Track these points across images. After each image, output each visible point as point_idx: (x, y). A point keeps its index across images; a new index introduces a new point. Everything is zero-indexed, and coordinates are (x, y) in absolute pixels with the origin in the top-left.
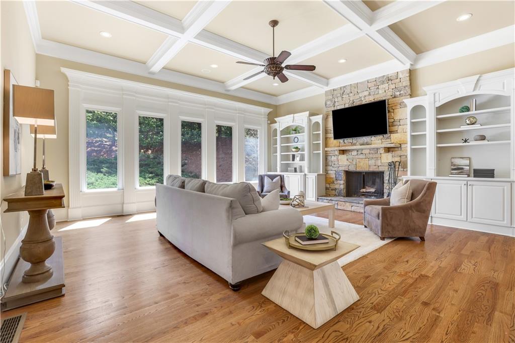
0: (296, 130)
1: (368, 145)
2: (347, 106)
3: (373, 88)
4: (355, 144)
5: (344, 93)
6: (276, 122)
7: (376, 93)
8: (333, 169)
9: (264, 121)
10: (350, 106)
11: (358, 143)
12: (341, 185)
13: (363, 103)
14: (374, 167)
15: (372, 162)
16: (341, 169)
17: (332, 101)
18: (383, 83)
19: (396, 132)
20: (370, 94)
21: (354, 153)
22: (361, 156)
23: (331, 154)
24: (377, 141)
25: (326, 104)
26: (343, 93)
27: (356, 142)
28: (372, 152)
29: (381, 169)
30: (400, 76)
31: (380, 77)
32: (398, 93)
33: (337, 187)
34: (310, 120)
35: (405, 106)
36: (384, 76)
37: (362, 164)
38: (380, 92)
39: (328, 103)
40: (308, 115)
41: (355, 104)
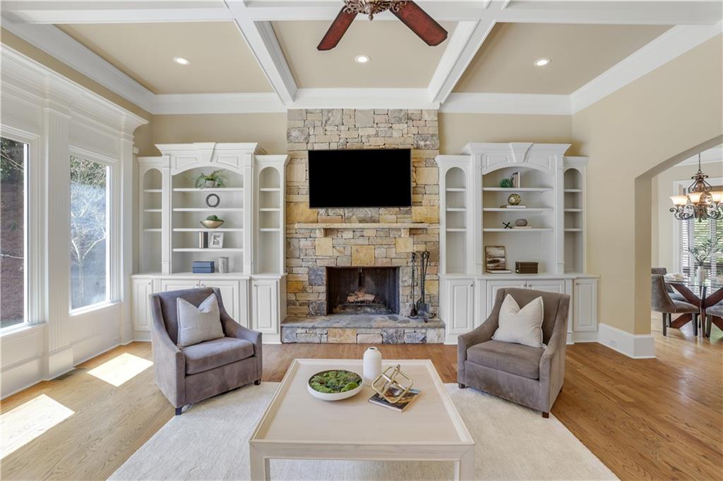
0: (215, 179)
1: (374, 222)
2: (334, 147)
3: (383, 125)
4: (348, 220)
5: (328, 123)
6: (158, 154)
7: (388, 134)
8: (304, 264)
9: (125, 145)
10: (340, 148)
11: (354, 217)
12: (319, 294)
13: (365, 148)
14: (385, 260)
15: (380, 252)
16: (320, 263)
17: (302, 132)
18: (400, 121)
19: (420, 204)
20: (377, 135)
21: (349, 235)
22: (361, 241)
23: (298, 236)
24: (388, 216)
25: (289, 135)
26: (326, 122)
27: (350, 214)
28: (382, 234)
29: (395, 263)
30: (426, 117)
31: (395, 111)
32: (422, 143)
33: (312, 298)
34: (256, 162)
35: (434, 165)
36: (401, 110)
37: (361, 255)
38: (395, 134)
39: (295, 134)
40: (253, 151)
41: (350, 147)
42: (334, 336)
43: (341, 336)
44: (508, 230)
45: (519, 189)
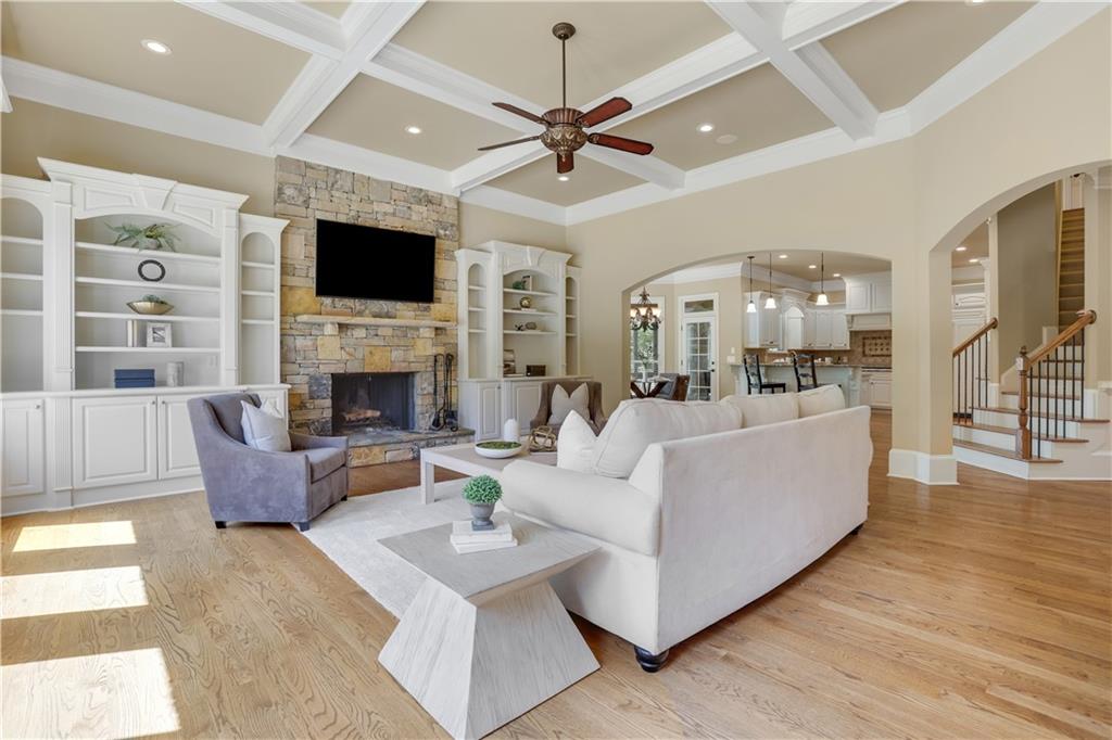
0: (157, 237)
1: (390, 317)
2: (342, 219)
3: (402, 203)
4: (360, 314)
5: (336, 186)
7: (407, 216)
8: (302, 371)
10: (351, 221)
11: (367, 312)
12: (323, 409)
13: (381, 227)
14: (404, 365)
15: (397, 355)
16: (323, 369)
17: (300, 191)
18: (419, 202)
19: (439, 301)
20: (394, 214)
21: (361, 333)
22: (376, 341)
23: (294, 332)
24: (405, 313)
25: (280, 191)
26: (333, 185)
27: (363, 307)
28: (399, 333)
29: (413, 368)
30: (446, 203)
31: (414, 189)
32: (442, 232)
33: (313, 415)
34: (240, 223)
35: (453, 258)
36: (421, 190)
37: (376, 358)
38: (414, 217)
39: (289, 191)
40: (239, 206)
41: (360, 222)
42: (359, 458)
43: (367, 456)
44: (520, 332)
45: (530, 292)
